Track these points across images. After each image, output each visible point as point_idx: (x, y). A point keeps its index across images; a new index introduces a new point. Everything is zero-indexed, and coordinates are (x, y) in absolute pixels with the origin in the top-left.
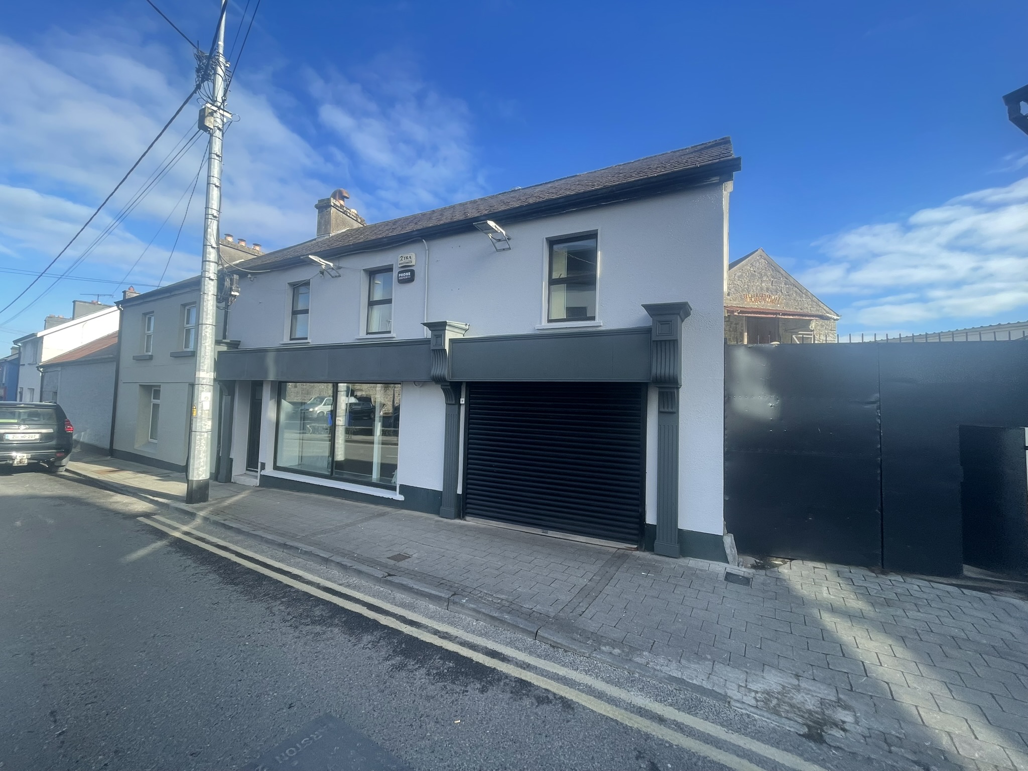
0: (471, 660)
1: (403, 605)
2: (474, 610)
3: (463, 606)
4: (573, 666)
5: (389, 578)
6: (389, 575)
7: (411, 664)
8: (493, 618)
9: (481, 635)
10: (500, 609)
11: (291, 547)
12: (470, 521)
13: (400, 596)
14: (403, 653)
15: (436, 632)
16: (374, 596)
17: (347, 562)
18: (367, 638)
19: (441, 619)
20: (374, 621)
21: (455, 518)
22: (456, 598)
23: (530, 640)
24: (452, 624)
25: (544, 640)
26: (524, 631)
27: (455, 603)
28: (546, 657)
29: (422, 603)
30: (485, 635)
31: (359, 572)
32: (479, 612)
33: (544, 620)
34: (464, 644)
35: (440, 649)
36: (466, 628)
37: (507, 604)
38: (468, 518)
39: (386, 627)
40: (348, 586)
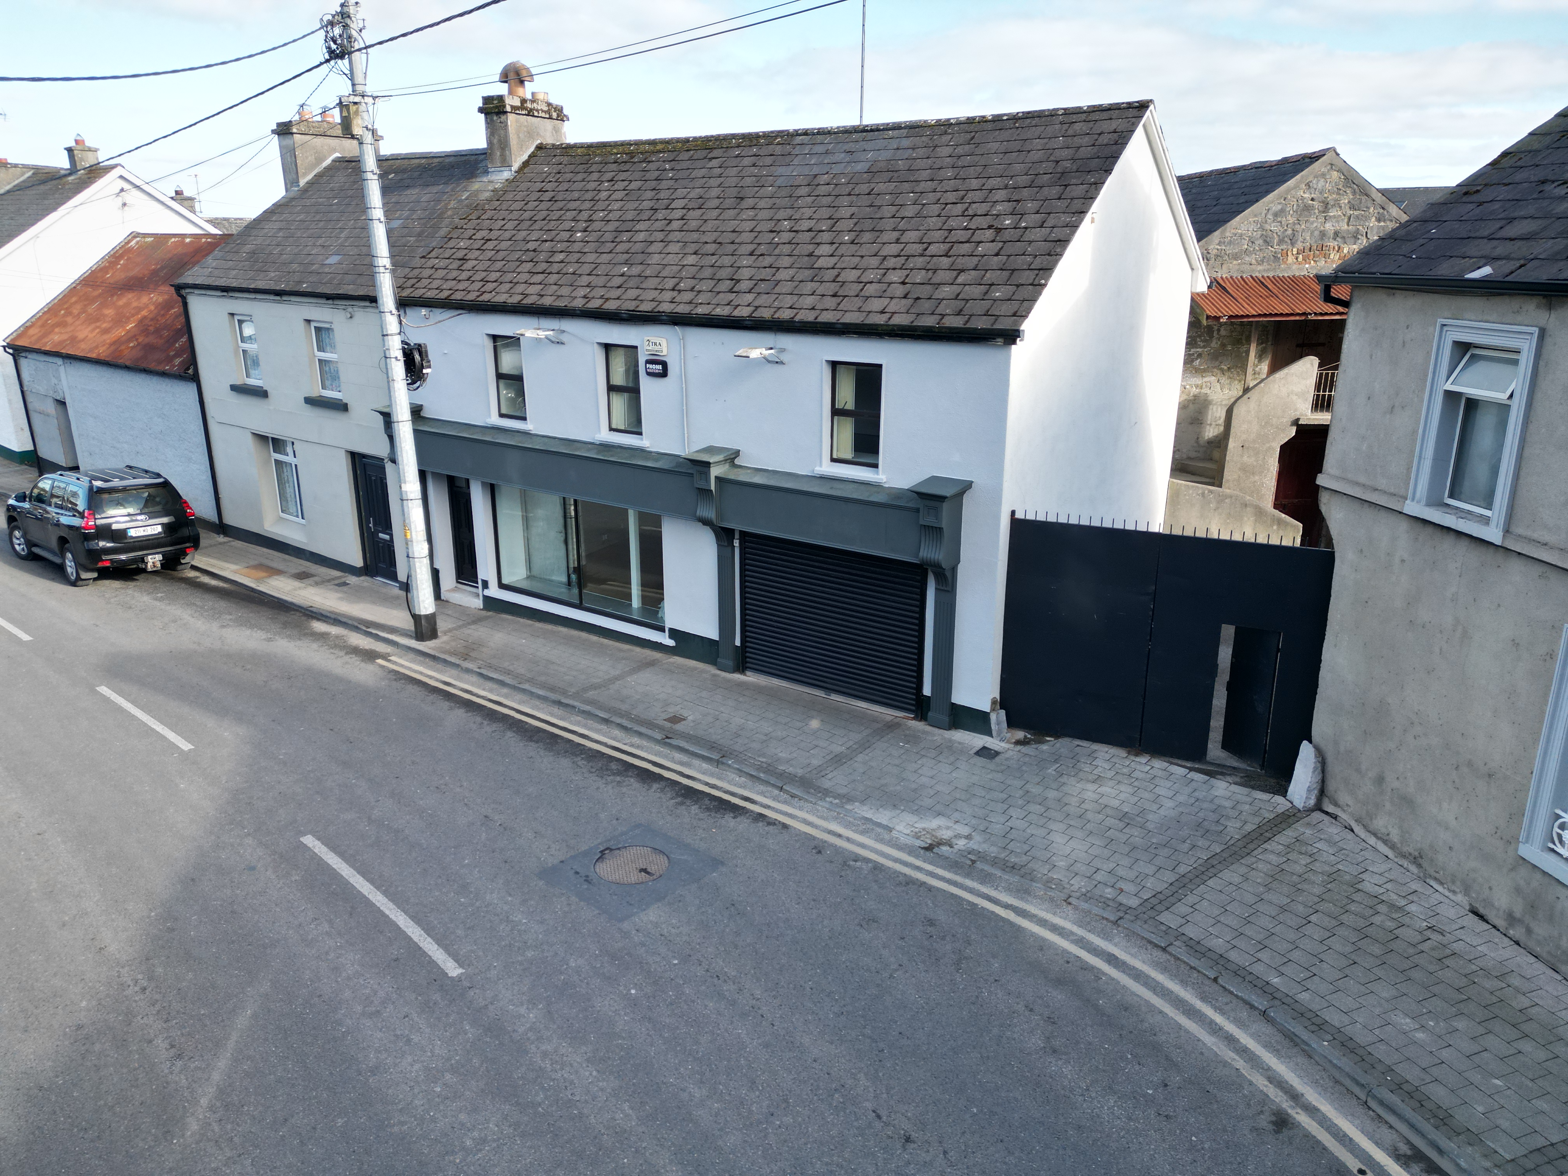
0: (730, 802)
1: (682, 763)
2: (738, 769)
3: (729, 766)
4: (801, 809)
5: (667, 740)
6: (667, 738)
7: (688, 802)
8: (752, 776)
9: (741, 787)
10: (760, 768)
11: (567, 705)
12: (751, 678)
13: (678, 756)
14: (683, 795)
15: (707, 784)
16: (656, 755)
17: (625, 722)
18: (655, 786)
19: (712, 775)
20: (659, 774)
21: (733, 672)
22: (724, 760)
23: (776, 792)
24: (719, 778)
25: (787, 792)
26: (774, 786)
27: (723, 763)
28: (785, 802)
29: (696, 762)
30: (744, 787)
31: (640, 734)
32: (741, 771)
33: (791, 778)
34: (727, 792)
35: (709, 795)
36: (729, 782)
37: (765, 766)
38: (748, 673)
39: (669, 779)
40: (632, 746)
